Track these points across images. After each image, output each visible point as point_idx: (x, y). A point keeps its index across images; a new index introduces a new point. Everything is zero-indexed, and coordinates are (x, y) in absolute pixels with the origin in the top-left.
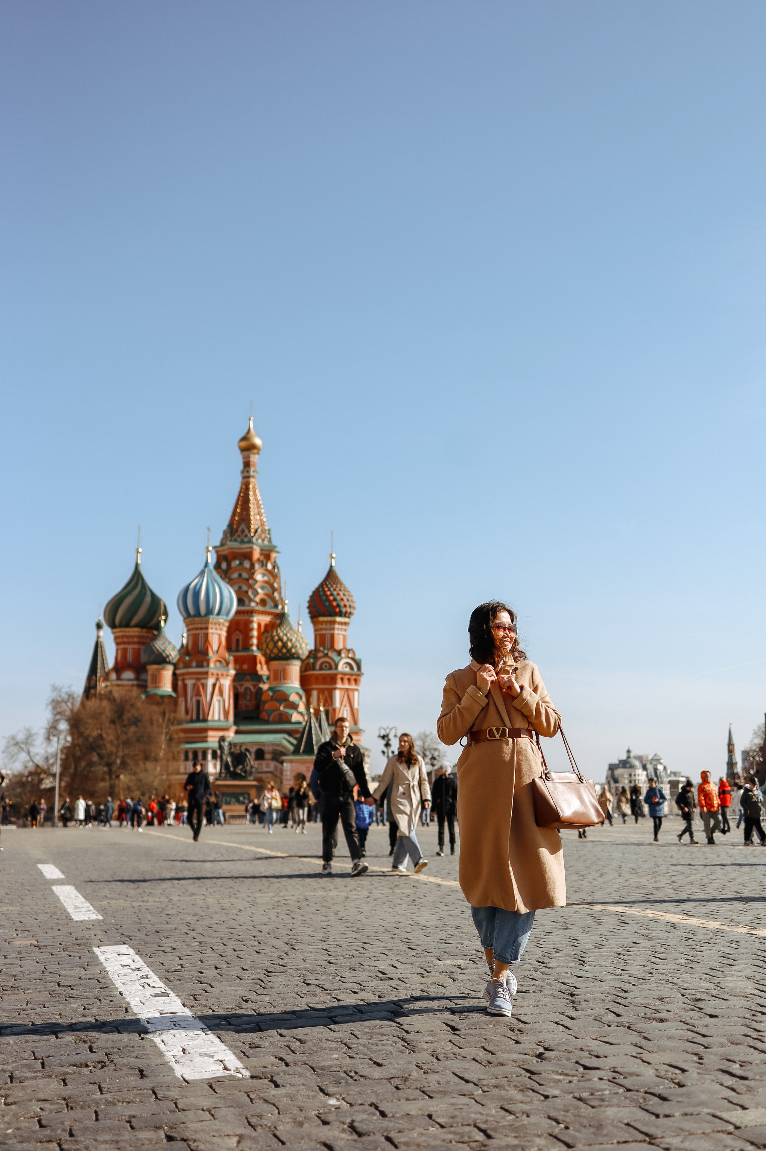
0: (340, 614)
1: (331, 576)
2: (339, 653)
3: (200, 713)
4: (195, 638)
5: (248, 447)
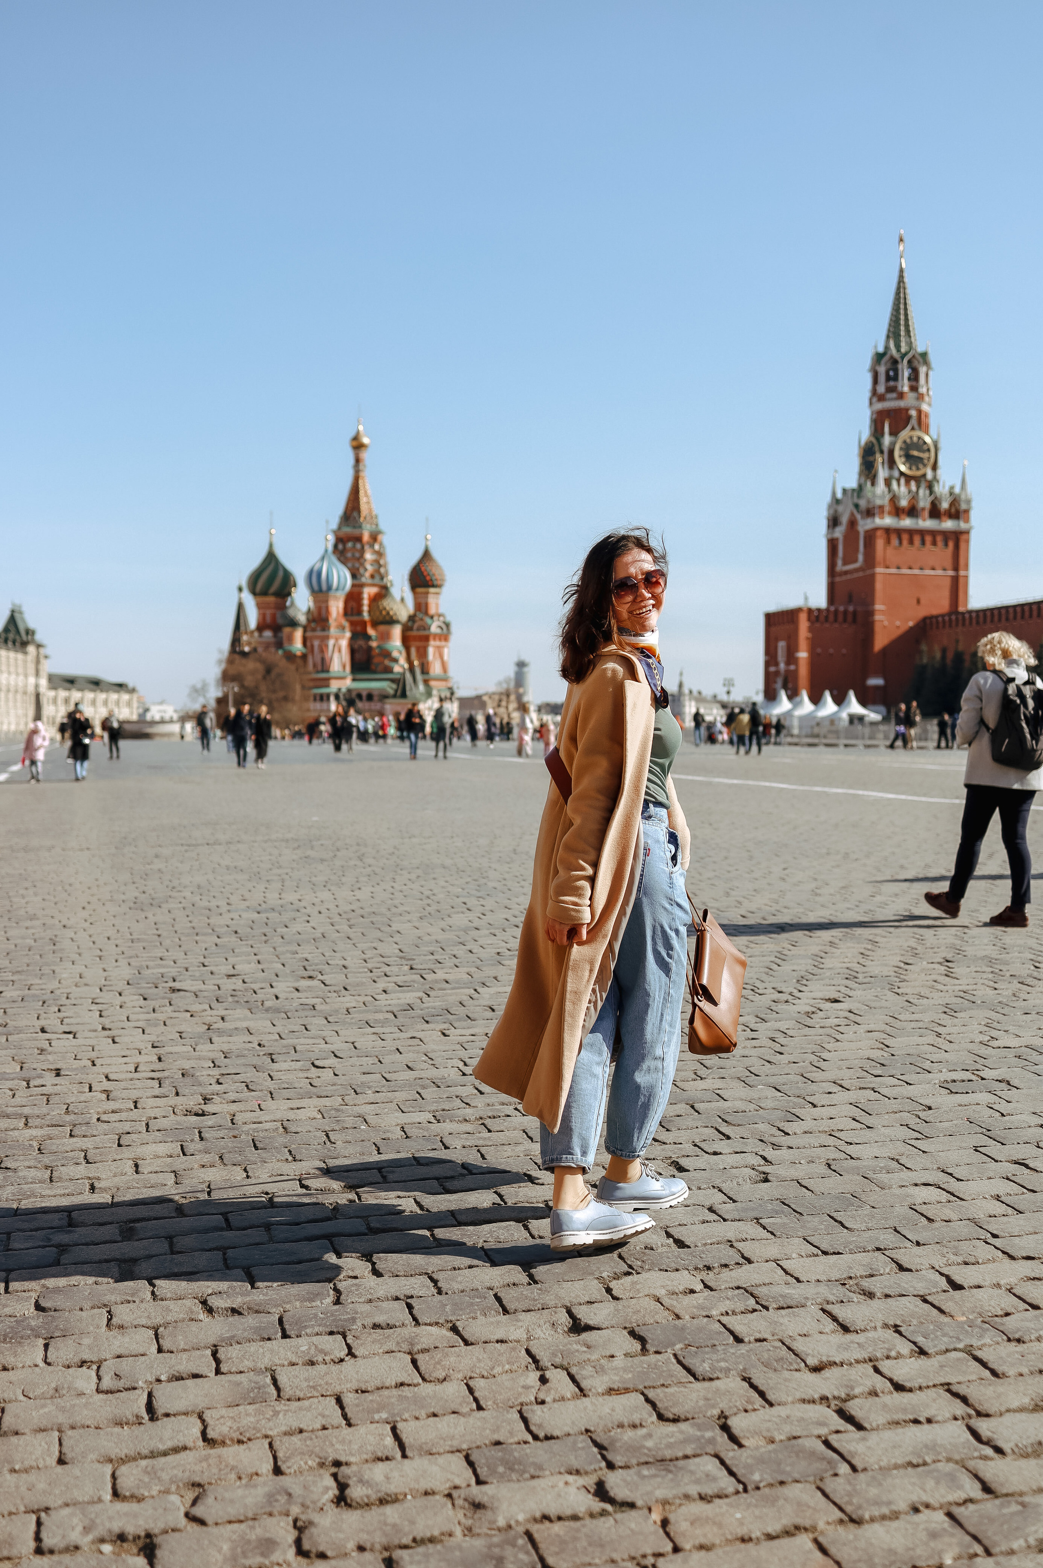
0: (433, 586)
1: (426, 555)
2: (432, 617)
3: (324, 666)
4: (319, 609)
5: (358, 446)
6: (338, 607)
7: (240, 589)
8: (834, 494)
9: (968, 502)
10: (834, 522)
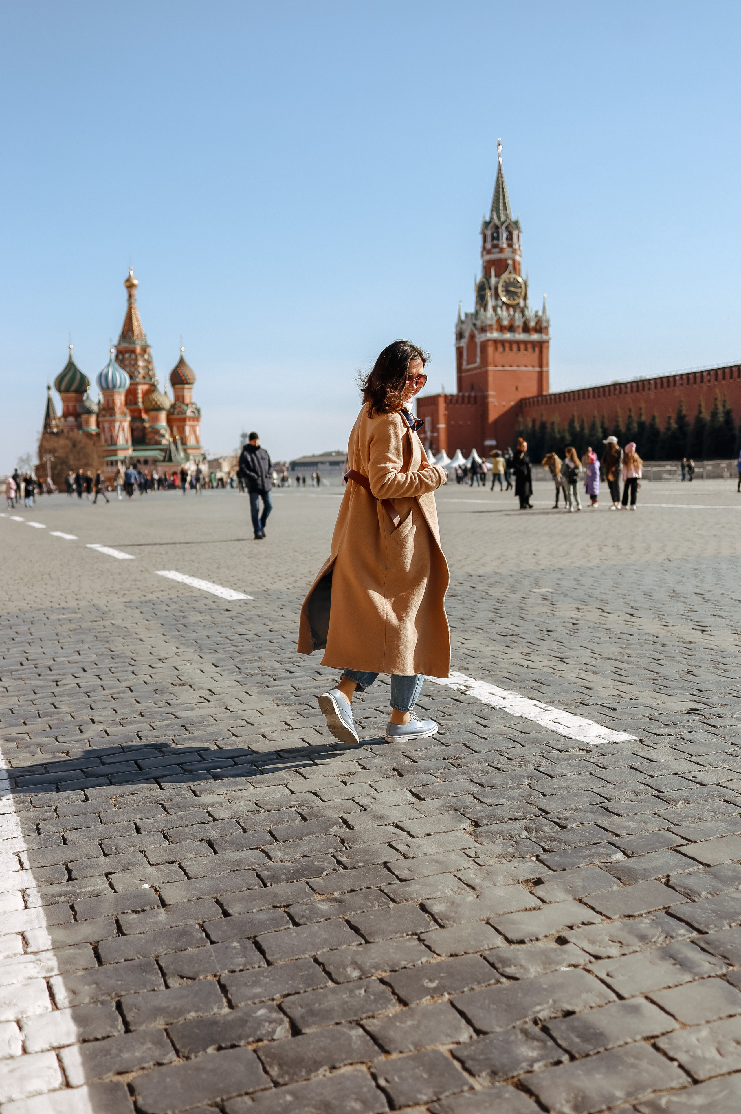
0: (187, 383)
1: (182, 362)
2: (187, 405)
3: (113, 441)
4: (107, 401)
5: (130, 286)
6: (120, 400)
7: (49, 388)
8: (459, 317)
9: (548, 321)
10: (460, 336)
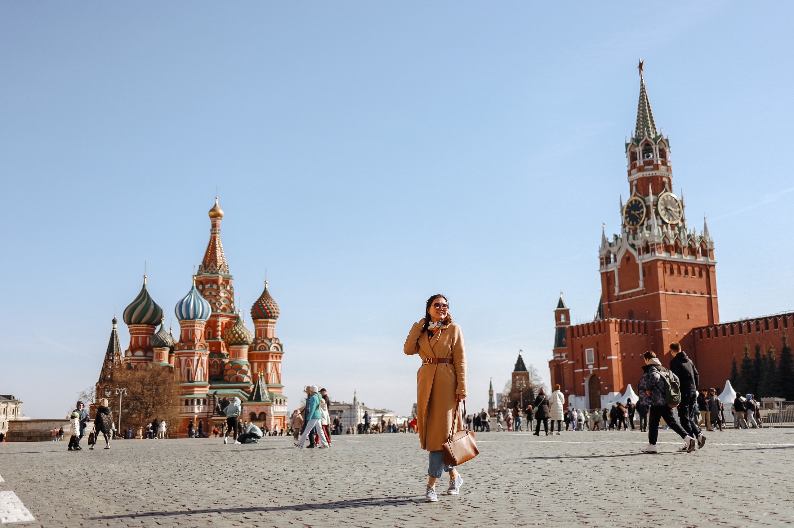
0: (271, 317)
1: (265, 294)
2: (270, 340)
3: (190, 377)
4: (187, 332)
5: (215, 215)
6: (201, 330)
7: (114, 322)
8: (604, 240)
9: (712, 243)
10: (605, 260)
